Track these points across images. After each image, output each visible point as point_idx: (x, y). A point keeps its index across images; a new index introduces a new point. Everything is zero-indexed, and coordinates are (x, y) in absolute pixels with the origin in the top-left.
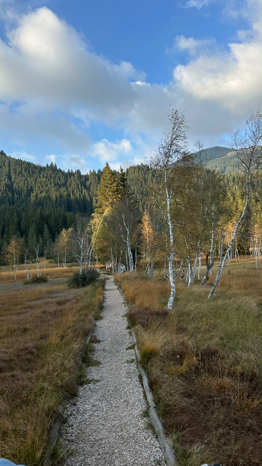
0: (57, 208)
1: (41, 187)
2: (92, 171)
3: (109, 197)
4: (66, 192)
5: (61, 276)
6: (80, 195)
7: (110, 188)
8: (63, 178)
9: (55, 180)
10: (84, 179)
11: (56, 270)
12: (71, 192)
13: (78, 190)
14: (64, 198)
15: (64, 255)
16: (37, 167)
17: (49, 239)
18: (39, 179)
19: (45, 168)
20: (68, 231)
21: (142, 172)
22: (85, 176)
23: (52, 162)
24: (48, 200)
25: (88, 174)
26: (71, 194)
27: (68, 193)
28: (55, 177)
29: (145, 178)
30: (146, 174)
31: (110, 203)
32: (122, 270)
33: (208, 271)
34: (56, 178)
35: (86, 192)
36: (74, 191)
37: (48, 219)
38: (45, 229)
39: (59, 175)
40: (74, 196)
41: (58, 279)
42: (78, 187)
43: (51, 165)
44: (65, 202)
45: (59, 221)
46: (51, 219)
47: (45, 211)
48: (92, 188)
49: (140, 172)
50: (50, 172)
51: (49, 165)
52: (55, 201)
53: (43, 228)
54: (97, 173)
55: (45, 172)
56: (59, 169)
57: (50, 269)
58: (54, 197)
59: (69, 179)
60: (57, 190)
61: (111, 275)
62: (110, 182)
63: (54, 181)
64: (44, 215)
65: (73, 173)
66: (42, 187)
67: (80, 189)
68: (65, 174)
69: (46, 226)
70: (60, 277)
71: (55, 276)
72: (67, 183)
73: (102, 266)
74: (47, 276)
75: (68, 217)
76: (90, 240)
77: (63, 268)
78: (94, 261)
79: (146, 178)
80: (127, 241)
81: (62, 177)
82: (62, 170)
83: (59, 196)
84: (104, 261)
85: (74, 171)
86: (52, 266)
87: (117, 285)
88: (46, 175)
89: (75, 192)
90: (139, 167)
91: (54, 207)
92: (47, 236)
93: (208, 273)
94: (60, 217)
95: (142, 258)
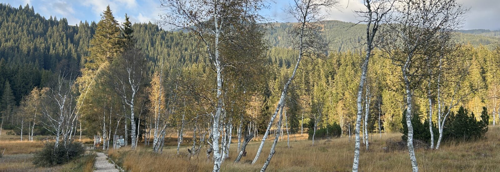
0: (27, 62)
1: (7, 34)
2: (84, 22)
3: (107, 50)
4: (43, 44)
5: (24, 151)
6: (63, 50)
7: (110, 38)
8: (42, 26)
9: (30, 27)
10: (71, 30)
11: (17, 144)
12: (51, 45)
13: (61, 44)
14: (40, 51)
15: (32, 124)
16: (5, 7)
17: (11, 102)
18: (6, 23)
19: (16, 11)
20: (42, 91)
21: (149, 32)
22: (74, 28)
23: (28, 4)
24: (16, 51)
25: (78, 26)
26: (51, 47)
27: (47, 45)
28: (31, 23)
29: (152, 39)
30: (154, 35)
31: (109, 58)
32: (119, 144)
33: (246, 144)
34: (32, 25)
35: (72, 48)
36: (55, 44)
37: (12, 76)
38: (6, 89)
39: (35, 22)
40: (55, 51)
41: (18, 155)
42: (62, 40)
43: (26, 8)
44: (41, 57)
45: (29, 80)
46: (18, 77)
47: (9, 66)
48: (81, 43)
49: (147, 31)
50: (24, 16)
51: (23, 8)
52: (27, 55)
53: (3, 87)
54: (90, 25)
55: (15, 15)
56: (37, 14)
57: (7, 142)
58: (24, 48)
59: (50, 28)
60: (30, 41)
61: (100, 152)
62: (110, 31)
63: (28, 28)
64: (7, 71)
65: (57, 21)
66: (9, 34)
67: (65, 43)
68: (45, 21)
69: (8, 84)
70: (21, 153)
71: (15, 152)
72: (47, 34)
73: (89, 140)
74: (2, 151)
75: (43, 75)
76: (74, 104)
77: (29, 142)
78: (76, 135)
79: (154, 39)
80: (131, 104)
81: (40, 25)
82: (42, 16)
83: (33, 48)
84: (92, 133)
85: (59, 20)
86: (11, 138)
87: (112, 163)
88: (16, 19)
89: (57, 45)
90: (145, 26)
91: (24, 62)
92: (9, 98)
93: (245, 147)
94: (31, 74)
95: (145, 132)
